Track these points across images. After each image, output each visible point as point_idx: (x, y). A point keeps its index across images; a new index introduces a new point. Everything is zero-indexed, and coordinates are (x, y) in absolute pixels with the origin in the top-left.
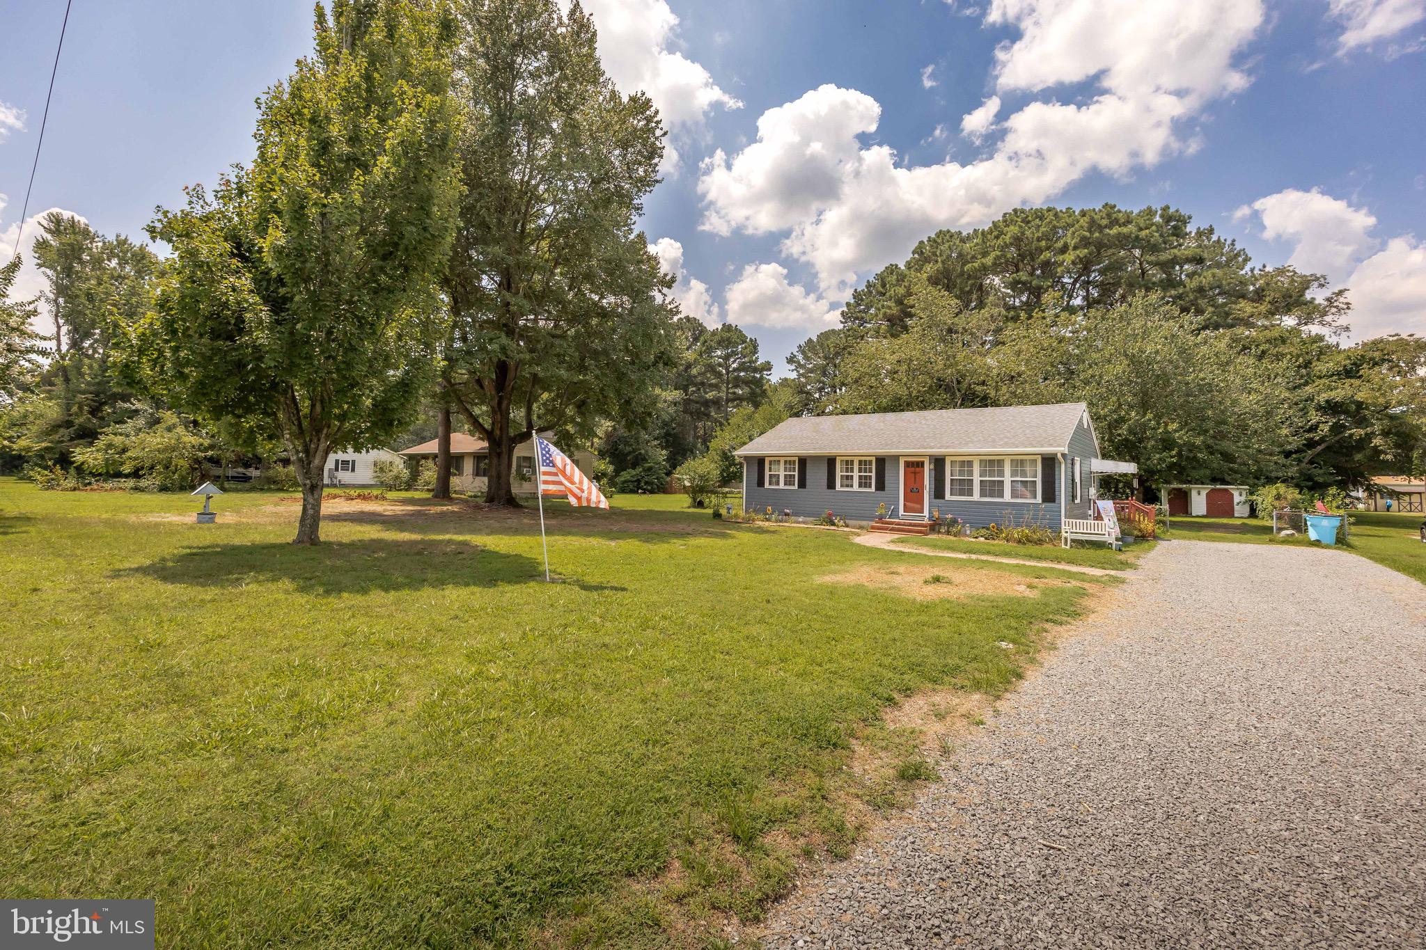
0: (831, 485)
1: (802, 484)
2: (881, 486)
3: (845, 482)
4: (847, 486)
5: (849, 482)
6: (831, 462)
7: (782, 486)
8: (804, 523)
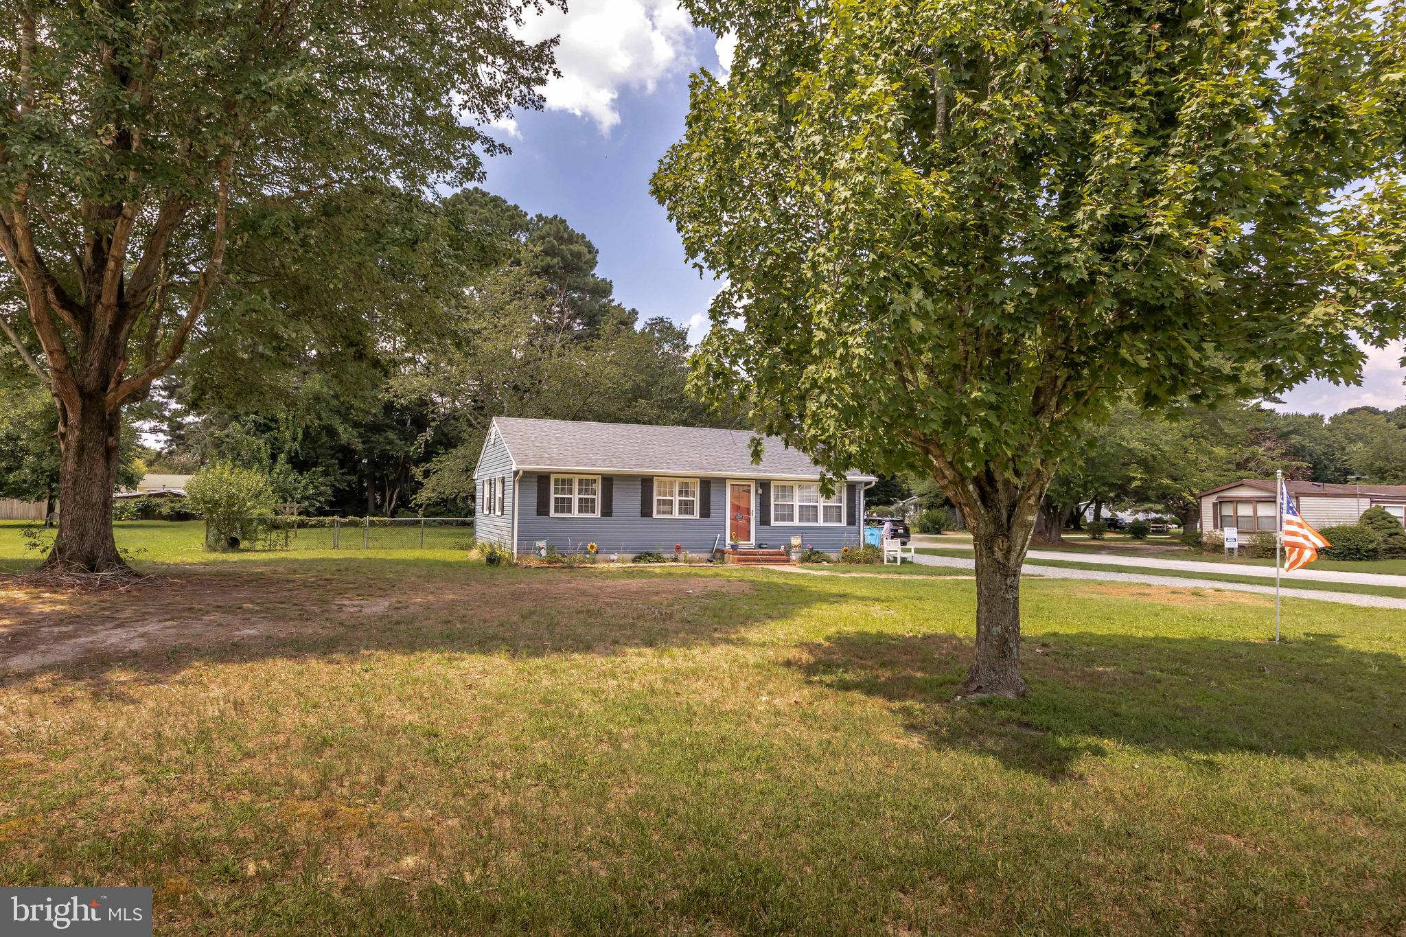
0: (646, 511)
1: (607, 511)
2: (705, 513)
3: (663, 508)
4: (664, 513)
5: (667, 508)
6: (647, 482)
7: (575, 513)
8: (618, 561)
